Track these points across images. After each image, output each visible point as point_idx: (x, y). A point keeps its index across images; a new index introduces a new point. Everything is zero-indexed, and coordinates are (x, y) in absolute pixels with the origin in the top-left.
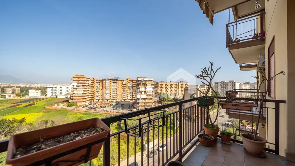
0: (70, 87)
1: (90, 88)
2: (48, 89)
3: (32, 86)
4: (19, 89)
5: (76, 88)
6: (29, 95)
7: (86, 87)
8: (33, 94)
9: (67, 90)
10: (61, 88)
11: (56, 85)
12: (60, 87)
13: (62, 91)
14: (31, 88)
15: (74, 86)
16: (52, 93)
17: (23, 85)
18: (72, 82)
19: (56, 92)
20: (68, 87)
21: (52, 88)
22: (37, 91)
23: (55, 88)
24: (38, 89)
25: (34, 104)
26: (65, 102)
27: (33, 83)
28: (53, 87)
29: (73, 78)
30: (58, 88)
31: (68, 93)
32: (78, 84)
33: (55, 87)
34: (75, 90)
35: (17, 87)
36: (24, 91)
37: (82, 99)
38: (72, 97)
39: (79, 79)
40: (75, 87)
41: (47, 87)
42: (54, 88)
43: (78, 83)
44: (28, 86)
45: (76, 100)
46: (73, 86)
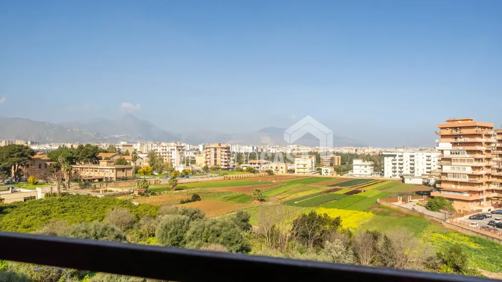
0: (435, 156)
1: (495, 159)
2: (386, 158)
3: (359, 153)
4: (340, 157)
5: (450, 159)
6: (354, 170)
7: (479, 156)
8: (360, 170)
9: (429, 162)
10: (412, 158)
11: (402, 150)
12: (411, 154)
13: (416, 167)
14: (357, 157)
15: (442, 151)
16: (393, 170)
17: (345, 151)
18: (437, 141)
19: (401, 166)
20: (429, 154)
21: (393, 158)
22: (366, 163)
23: (399, 158)
24: (366, 158)
25: (360, 192)
26: (422, 195)
27: (362, 146)
28: (395, 156)
29: (442, 128)
30: (406, 156)
31: (429, 170)
32: (456, 148)
33: (400, 154)
34: (448, 164)
35: (337, 154)
36: (347, 161)
37: (469, 192)
38: (440, 182)
39: (458, 133)
40: (447, 154)
41: (384, 153)
42: (397, 158)
43: (454, 144)
44: (353, 152)
45: (451, 193)
46: (440, 153)
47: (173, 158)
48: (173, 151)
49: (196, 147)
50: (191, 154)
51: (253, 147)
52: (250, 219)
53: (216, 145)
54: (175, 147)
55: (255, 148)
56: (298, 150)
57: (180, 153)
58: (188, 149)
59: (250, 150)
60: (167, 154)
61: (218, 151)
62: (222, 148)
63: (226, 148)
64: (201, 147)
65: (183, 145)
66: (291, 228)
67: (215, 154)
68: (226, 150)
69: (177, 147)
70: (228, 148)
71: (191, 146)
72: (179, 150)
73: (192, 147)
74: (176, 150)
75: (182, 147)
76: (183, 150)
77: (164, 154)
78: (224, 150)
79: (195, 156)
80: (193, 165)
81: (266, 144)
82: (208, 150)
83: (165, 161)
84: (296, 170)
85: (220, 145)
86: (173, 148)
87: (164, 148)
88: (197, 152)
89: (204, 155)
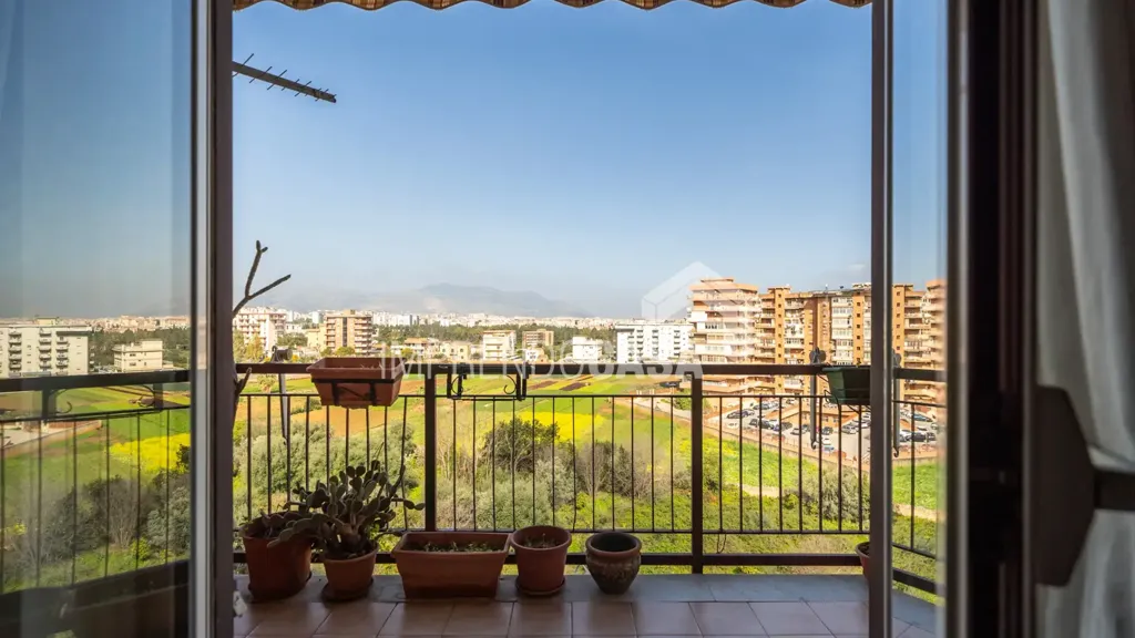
0: (686, 330)
1: (759, 334)
2: (619, 334)
3: (581, 326)
4: (552, 332)
5: (704, 336)
6: (574, 353)
7: (740, 330)
8: (584, 352)
9: (677, 340)
10: (656, 334)
11: (641, 322)
12: (654, 328)
13: (661, 347)
14: (578, 332)
15: (695, 324)
16: (630, 351)
17: (560, 322)
18: (689, 309)
19: (640, 346)
20: (677, 328)
21: (629, 334)
22: (592, 342)
23: (639, 334)
24: (593, 334)
25: (583, 385)
26: (668, 387)
27: (584, 317)
28: (632, 331)
29: (695, 291)
30: (648, 332)
31: (677, 351)
32: (712, 319)
33: (640, 328)
34: (701, 343)
35: (549, 328)
36: (563, 336)
37: (728, 381)
39: (715, 298)
40: (701, 329)
41: (617, 327)
42: (635, 334)
43: (711, 314)
44: (572, 325)
46: (692, 327)
47: (262, 335)
48: (262, 323)
49: (305, 317)
50: (299, 329)
51: (411, 317)
52: (413, 435)
53: (346, 313)
54: (267, 317)
55: (415, 318)
56: (487, 321)
57: (276, 327)
58: (291, 320)
59: (405, 321)
60: (251, 329)
61: (351, 325)
62: (357, 318)
63: (364, 319)
64: (315, 318)
65: (280, 311)
66: (483, 445)
67: (345, 329)
68: (365, 322)
69: (271, 315)
70: (369, 318)
71: (296, 314)
72: (275, 321)
73: (298, 316)
74: (268, 321)
75: (280, 316)
76: (283, 321)
77: (245, 329)
78: (361, 321)
79: (304, 331)
80: (303, 349)
81: (433, 312)
82: (331, 321)
83: (246, 341)
84: (485, 354)
85: (353, 312)
86: (262, 317)
87: (245, 317)
88: (308, 325)
89: (323, 330)
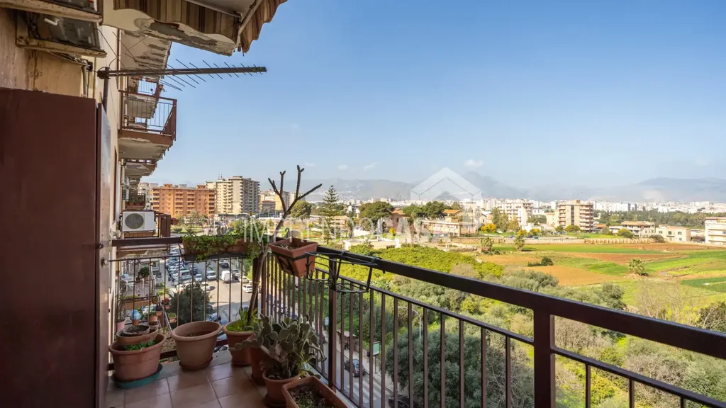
47: (518, 216)
48: (519, 209)
49: (547, 205)
50: (542, 213)
51: (629, 205)
52: (623, 296)
53: (574, 203)
54: (522, 205)
55: (633, 206)
56: (711, 208)
57: (527, 211)
58: (537, 207)
59: (624, 208)
60: (512, 212)
61: (577, 210)
62: (582, 206)
63: (587, 206)
64: (553, 205)
65: (530, 202)
66: (697, 319)
67: (573, 213)
68: (588, 208)
69: (524, 204)
70: (591, 206)
71: (541, 202)
72: (526, 207)
73: (542, 204)
74: (522, 207)
75: (530, 204)
76: (531, 208)
77: (509, 212)
78: (584, 208)
79: (545, 214)
80: (543, 225)
81: (652, 200)
82: (563, 208)
83: (509, 219)
84: (707, 238)
85: (578, 201)
86: (519, 205)
87: (509, 205)
88: (548, 210)
89: (557, 213)
